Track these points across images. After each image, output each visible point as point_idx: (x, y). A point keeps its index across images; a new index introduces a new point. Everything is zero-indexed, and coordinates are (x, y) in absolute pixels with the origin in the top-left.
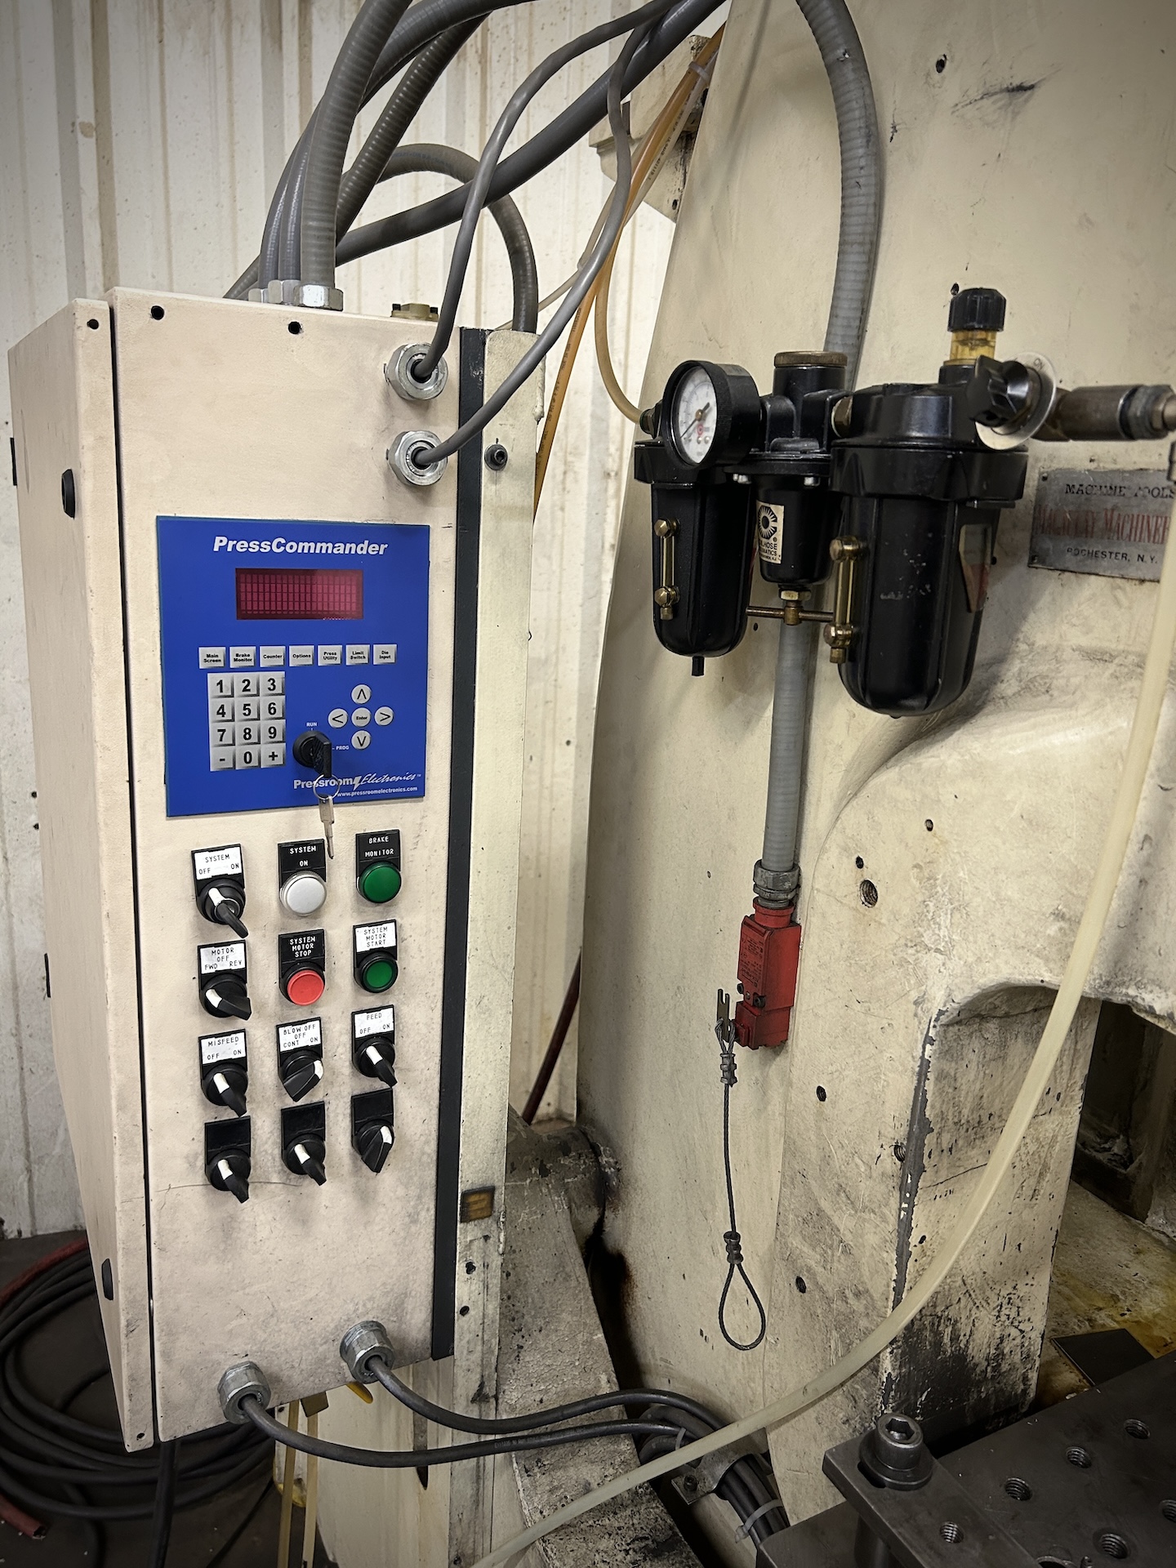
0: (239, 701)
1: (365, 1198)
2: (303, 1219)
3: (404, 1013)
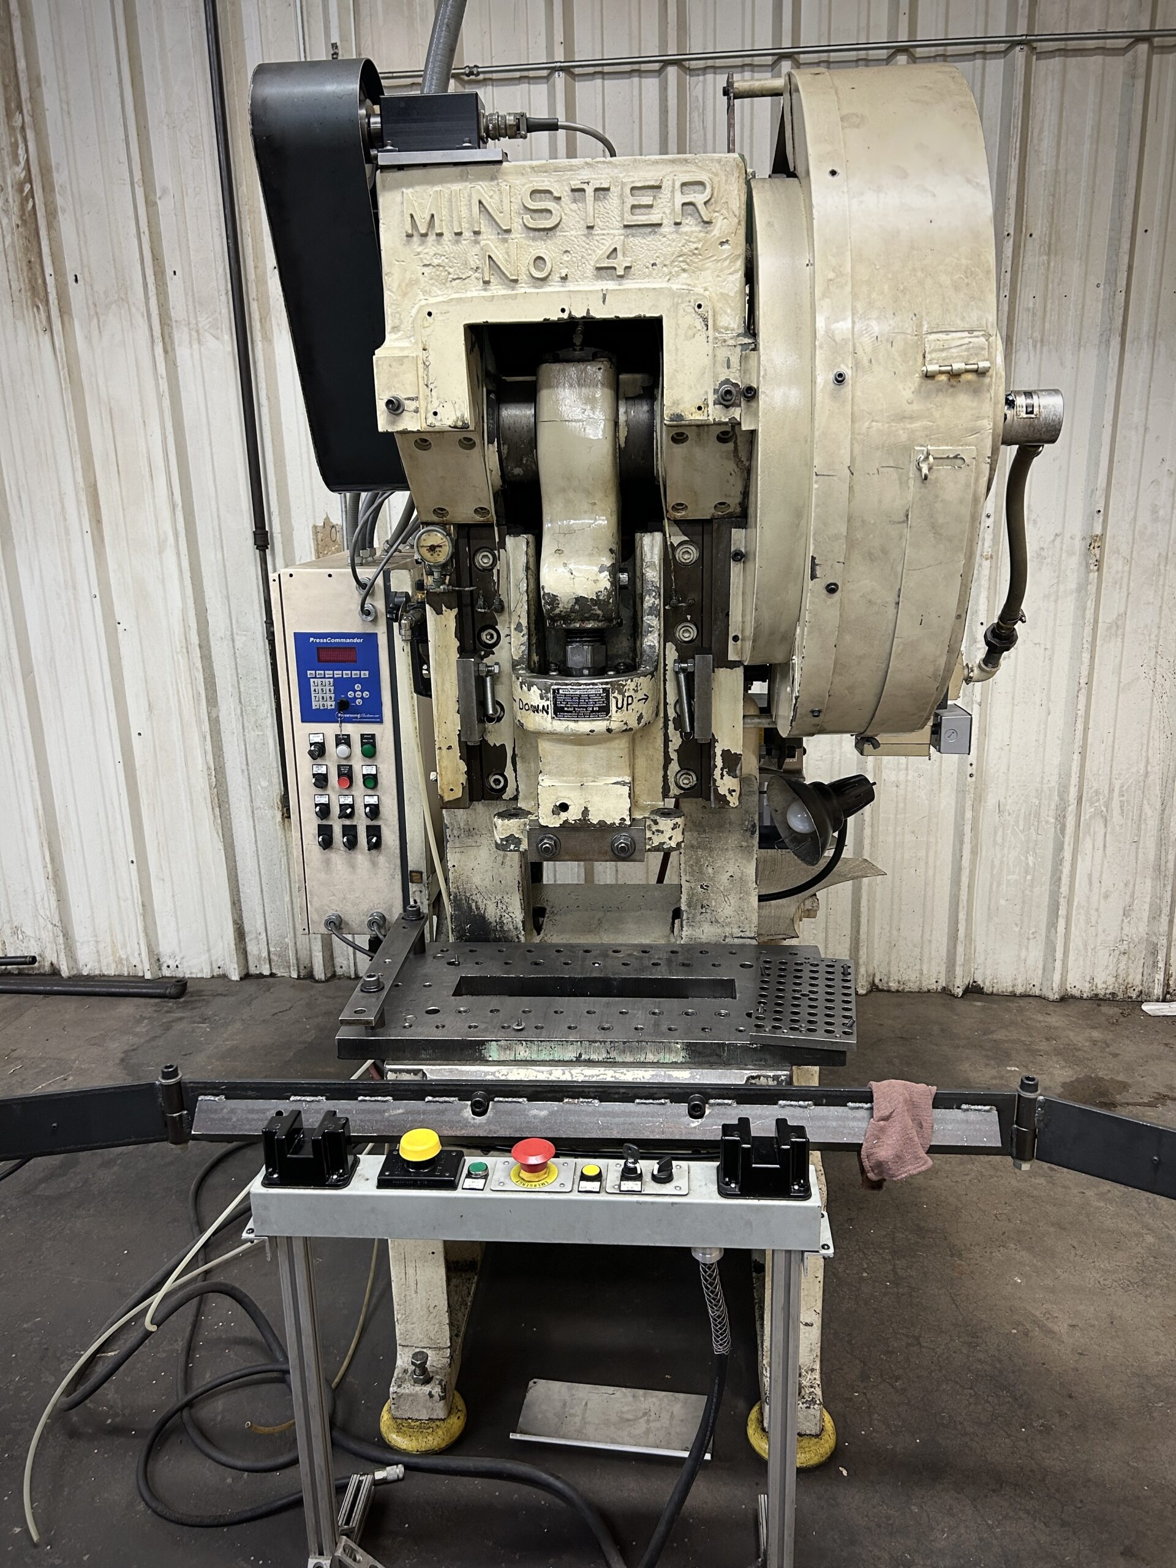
0: (320, 688)
1: (374, 864)
3: (383, 798)
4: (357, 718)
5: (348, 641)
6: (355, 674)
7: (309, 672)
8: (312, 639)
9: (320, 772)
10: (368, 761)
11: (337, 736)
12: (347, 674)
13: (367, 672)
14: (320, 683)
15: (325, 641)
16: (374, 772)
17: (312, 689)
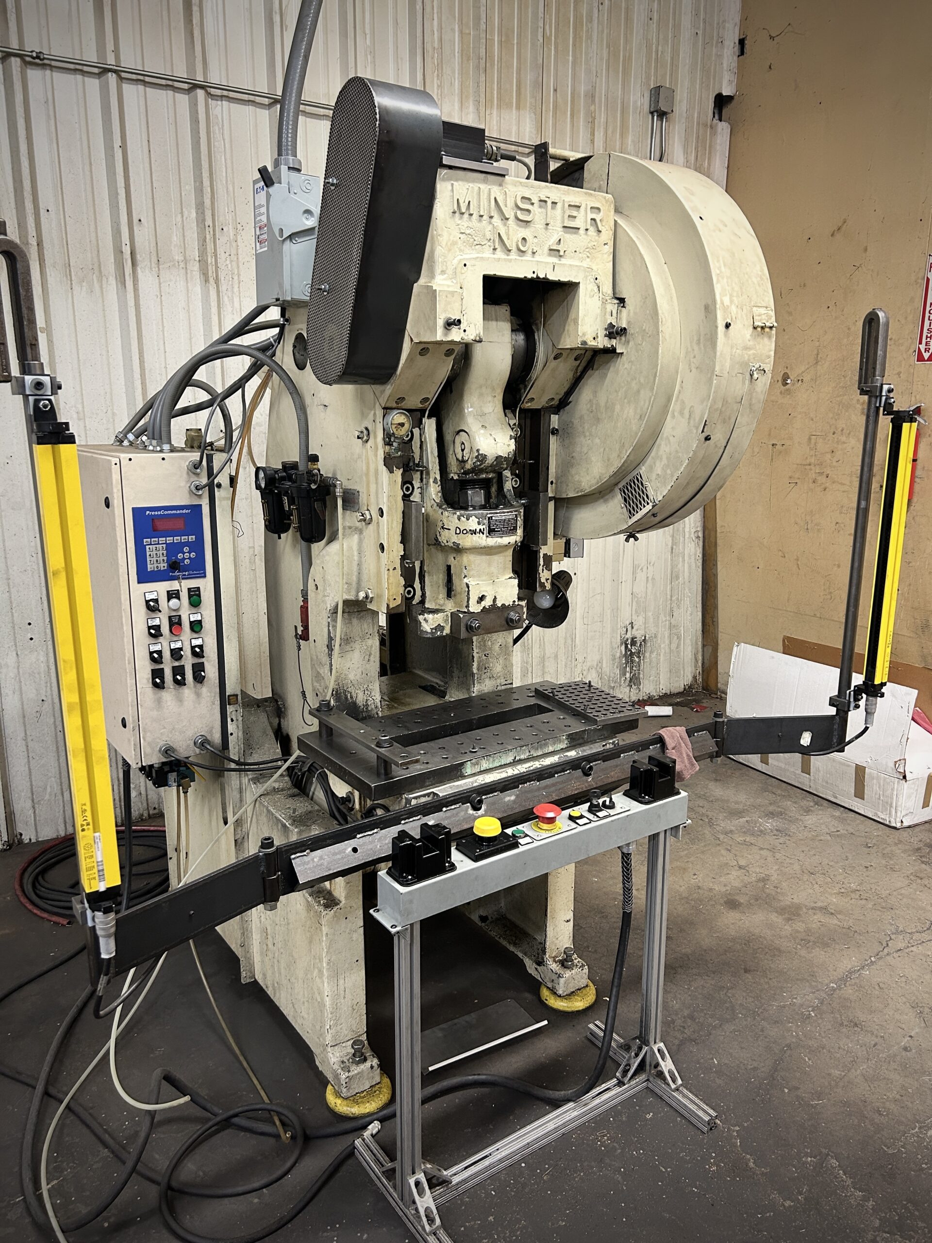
0: (155, 552)
1: (198, 695)
2: (180, 700)
3: (205, 639)
4: (185, 575)
5: (178, 512)
6: (184, 539)
7: (145, 540)
8: (148, 513)
9: (154, 624)
10: (194, 610)
11: (168, 592)
12: (177, 539)
13: (194, 537)
14: (154, 549)
15: (159, 513)
16: (199, 618)
17: (148, 554)
